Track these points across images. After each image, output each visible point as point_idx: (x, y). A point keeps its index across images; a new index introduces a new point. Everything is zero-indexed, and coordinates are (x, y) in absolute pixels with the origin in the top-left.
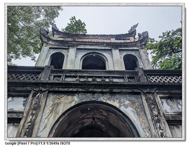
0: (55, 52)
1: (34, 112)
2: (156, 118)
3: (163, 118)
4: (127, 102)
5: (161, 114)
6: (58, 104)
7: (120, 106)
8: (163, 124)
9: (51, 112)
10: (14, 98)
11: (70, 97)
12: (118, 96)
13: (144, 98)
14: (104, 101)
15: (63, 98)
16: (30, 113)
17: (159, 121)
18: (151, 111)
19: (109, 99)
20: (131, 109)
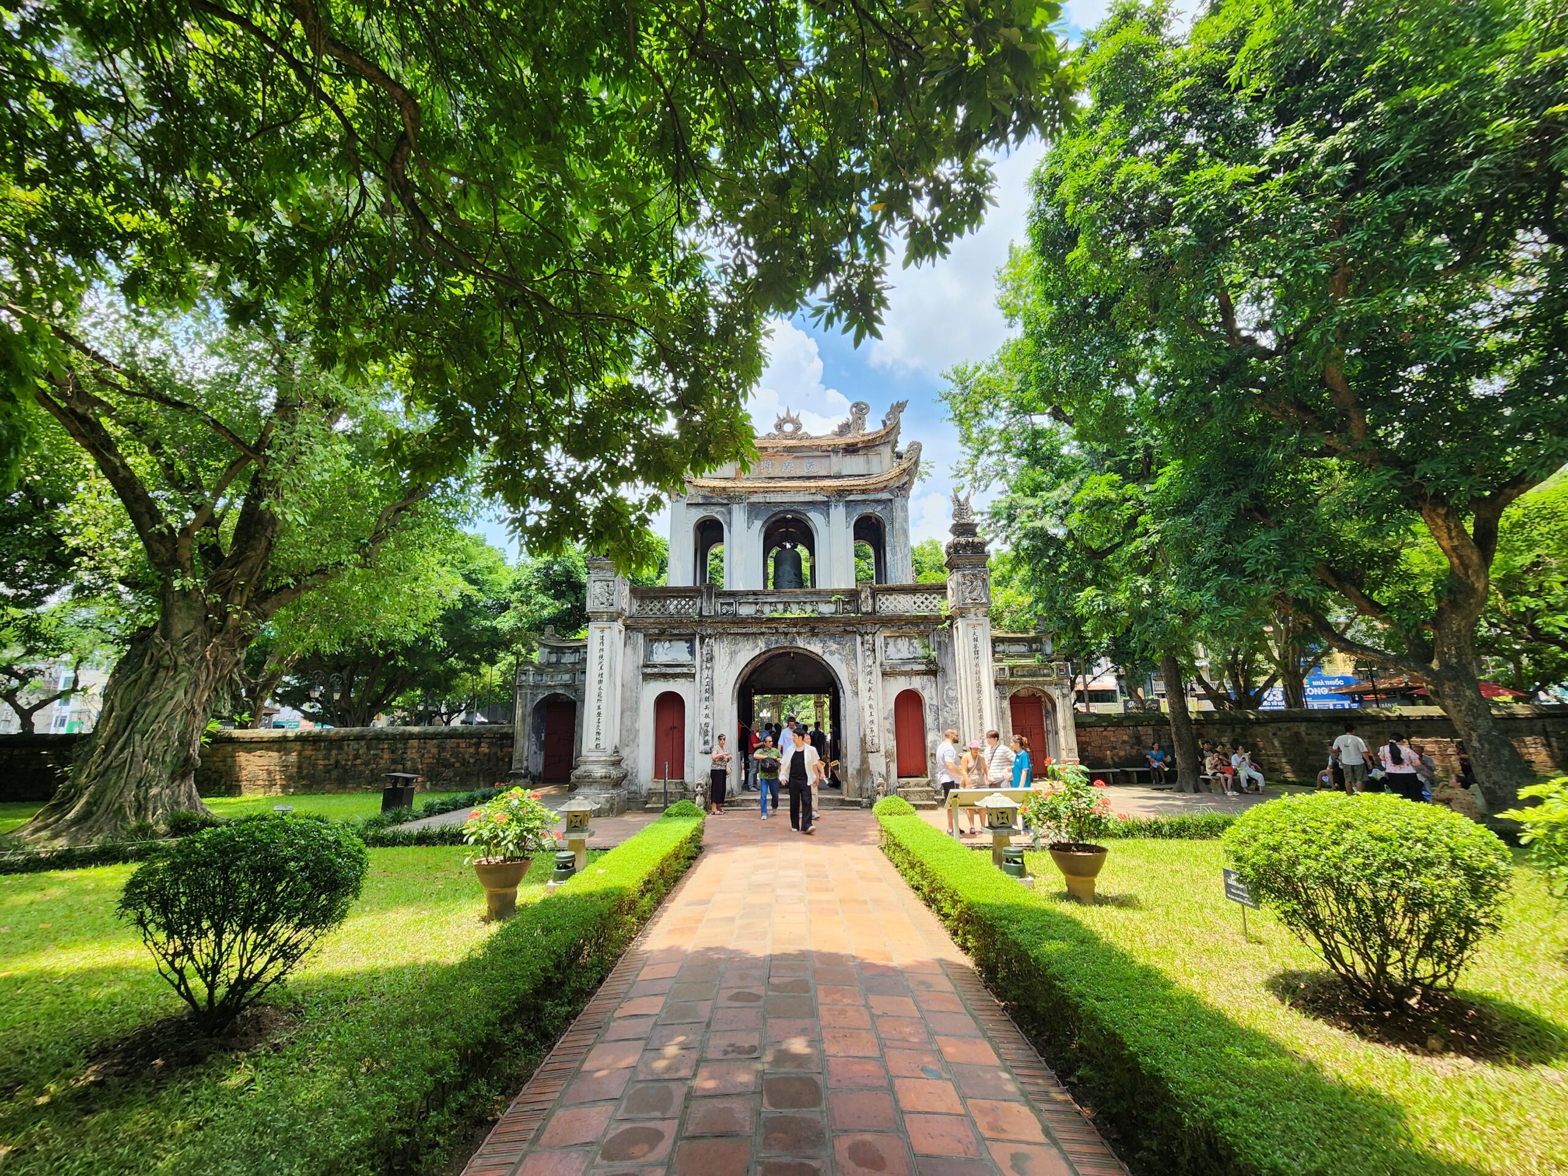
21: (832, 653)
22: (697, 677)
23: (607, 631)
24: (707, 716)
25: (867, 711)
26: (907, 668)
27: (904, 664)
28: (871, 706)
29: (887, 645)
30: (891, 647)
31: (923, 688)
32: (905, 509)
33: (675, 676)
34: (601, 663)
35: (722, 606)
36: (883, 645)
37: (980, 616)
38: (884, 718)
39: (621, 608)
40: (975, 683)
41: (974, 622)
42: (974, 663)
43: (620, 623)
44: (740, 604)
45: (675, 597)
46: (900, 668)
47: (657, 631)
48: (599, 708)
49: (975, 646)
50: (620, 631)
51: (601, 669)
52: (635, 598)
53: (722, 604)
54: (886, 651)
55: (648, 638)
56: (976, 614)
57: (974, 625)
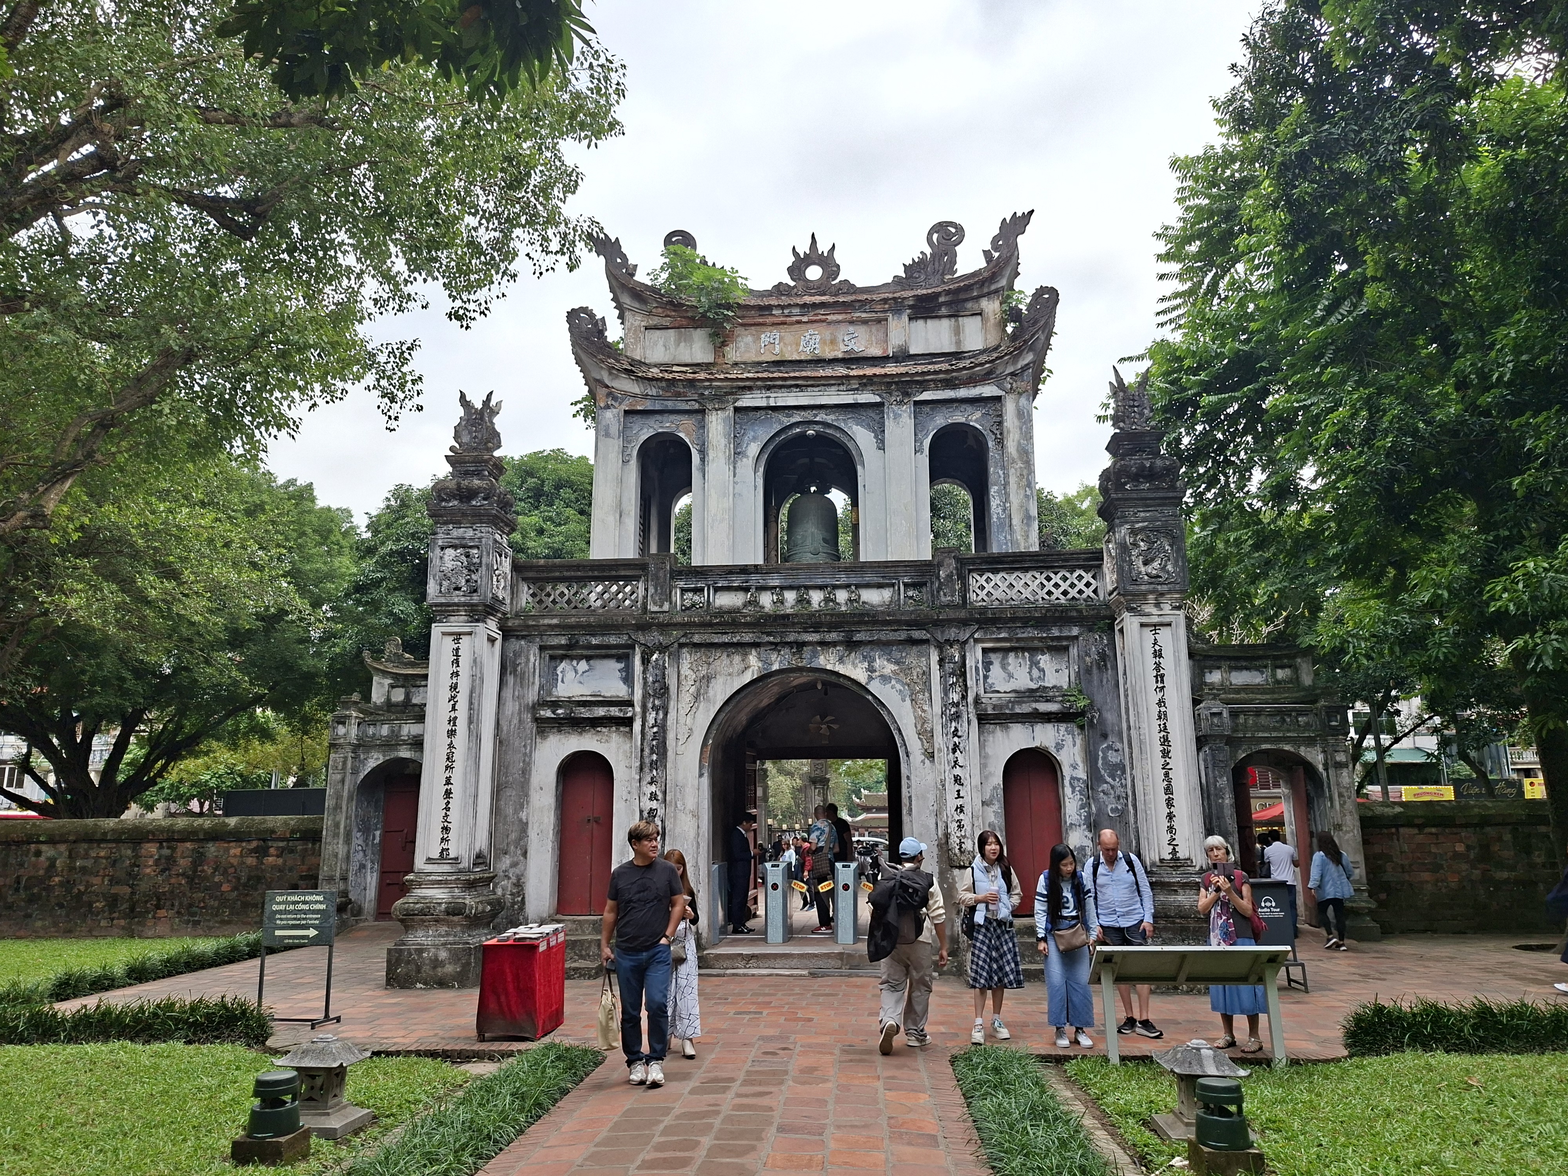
0: (651, 432)
1: (657, 702)
2: (953, 710)
3: (971, 708)
4: (889, 668)
5: (970, 699)
6: (708, 679)
7: (870, 678)
8: (966, 724)
9: (696, 697)
10: (593, 663)
11: (737, 659)
12: (866, 650)
13: (935, 657)
14: (829, 667)
15: (717, 663)
16: (650, 705)
17: (957, 717)
18: (946, 692)
19: (841, 660)
20: (899, 687)
21: (883, 681)
22: (637, 726)
23: (466, 640)
24: (653, 797)
25: (951, 789)
26: (1025, 708)
27: (1020, 701)
28: (957, 780)
29: (987, 665)
30: (996, 670)
31: (1059, 746)
32: (1025, 416)
33: (595, 723)
34: (453, 698)
35: (682, 595)
36: (980, 665)
37: (1167, 608)
38: (983, 803)
39: (495, 598)
40: (1157, 736)
41: (1155, 620)
42: (1155, 697)
43: (492, 624)
44: (717, 590)
45: (599, 579)
46: (1013, 708)
47: (563, 641)
48: (448, 781)
49: (1158, 666)
50: (492, 640)
51: (454, 709)
52: (524, 579)
53: (684, 591)
54: (986, 677)
55: (547, 654)
56: (1157, 605)
57: (1155, 626)
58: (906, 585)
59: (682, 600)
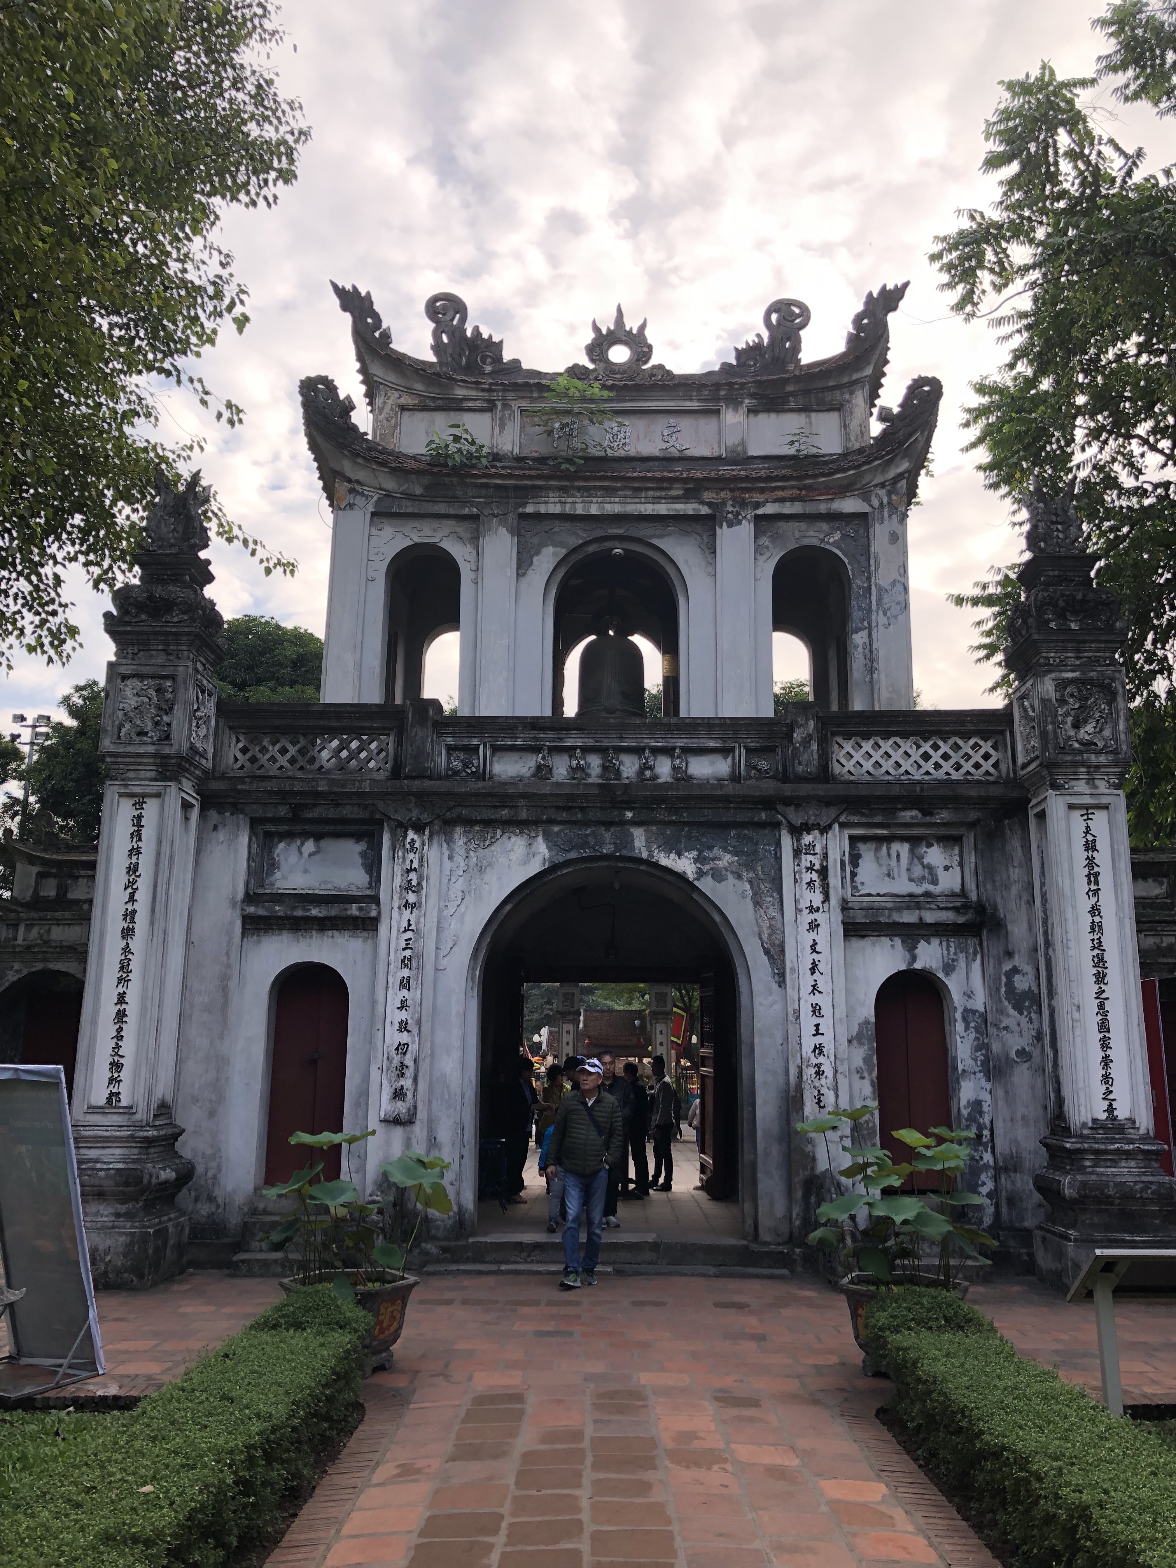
0: (408, 543)
1: (411, 898)
2: (812, 917)
3: (835, 915)
4: (727, 859)
5: (834, 902)
6: (482, 869)
8: (827, 936)
10: (323, 843)
11: (521, 842)
12: (697, 835)
13: (787, 846)
14: (646, 856)
15: (495, 846)
16: (402, 902)
17: (816, 927)
18: (802, 893)
19: (661, 848)
20: (738, 884)
21: (718, 876)
22: (382, 927)
23: (151, 808)
24: (403, 1027)
25: (808, 1022)
26: (909, 917)
27: (899, 909)
28: (816, 1010)
29: (855, 859)
30: (867, 865)
31: (949, 968)
32: (898, 539)
33: (324, 925)
34: (130, 884)
35: (449, 755)
36: (847, 859)
37: (1102, 787)
38: (850, 1041)
39: (192, 748)
40: (1087, 955)
41: (1087, 800)
42: (1086, 904)
43: (187, 785)
44: (496, 749)
45: (333, 732)
46: (889, 917)
47: (283, 811)
48: (121, 999)
49: (1091, 863)
50: (186, 806)
51: (132, 899)
52: (231, 728)
53: (450, 749)
54: (854, 875)
55: (260, 829)
56: (1091, 781)
57: (1087, 810)
58: (749, 750)
59: (448, 762)
